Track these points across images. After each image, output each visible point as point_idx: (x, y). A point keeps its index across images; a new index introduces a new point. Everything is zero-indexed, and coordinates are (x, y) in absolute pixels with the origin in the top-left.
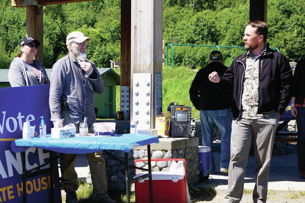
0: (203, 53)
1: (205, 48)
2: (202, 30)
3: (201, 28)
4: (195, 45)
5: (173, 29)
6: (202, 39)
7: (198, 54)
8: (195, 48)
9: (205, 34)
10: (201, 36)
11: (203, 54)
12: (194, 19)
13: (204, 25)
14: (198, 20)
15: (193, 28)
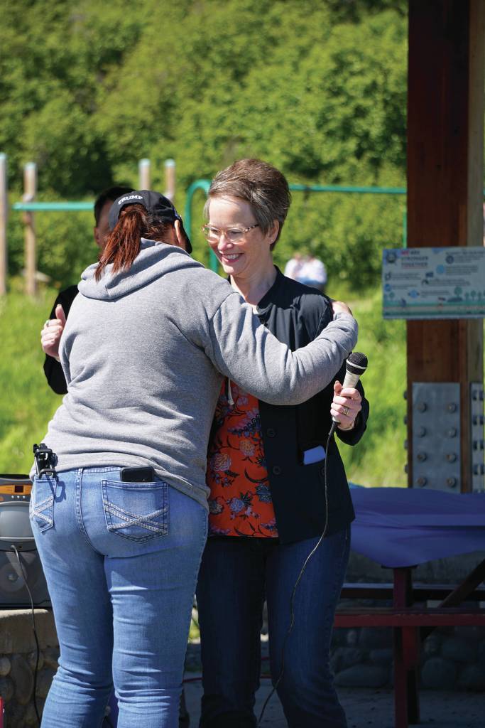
0: (359, 222)
1: (369, 197)
2: (360, 112)
3: (353, 104)
4: (323, 185)
5: (222, 111)
6: (359, 154)
7: (339, 229)
8: (322, 200)
9: (375, 131)
10: (352, 145)
11: (361, 230)
12: (321, 59)
13: (370, 90)
14: (341, 64)
15: (315, 102)
